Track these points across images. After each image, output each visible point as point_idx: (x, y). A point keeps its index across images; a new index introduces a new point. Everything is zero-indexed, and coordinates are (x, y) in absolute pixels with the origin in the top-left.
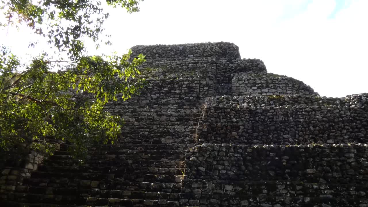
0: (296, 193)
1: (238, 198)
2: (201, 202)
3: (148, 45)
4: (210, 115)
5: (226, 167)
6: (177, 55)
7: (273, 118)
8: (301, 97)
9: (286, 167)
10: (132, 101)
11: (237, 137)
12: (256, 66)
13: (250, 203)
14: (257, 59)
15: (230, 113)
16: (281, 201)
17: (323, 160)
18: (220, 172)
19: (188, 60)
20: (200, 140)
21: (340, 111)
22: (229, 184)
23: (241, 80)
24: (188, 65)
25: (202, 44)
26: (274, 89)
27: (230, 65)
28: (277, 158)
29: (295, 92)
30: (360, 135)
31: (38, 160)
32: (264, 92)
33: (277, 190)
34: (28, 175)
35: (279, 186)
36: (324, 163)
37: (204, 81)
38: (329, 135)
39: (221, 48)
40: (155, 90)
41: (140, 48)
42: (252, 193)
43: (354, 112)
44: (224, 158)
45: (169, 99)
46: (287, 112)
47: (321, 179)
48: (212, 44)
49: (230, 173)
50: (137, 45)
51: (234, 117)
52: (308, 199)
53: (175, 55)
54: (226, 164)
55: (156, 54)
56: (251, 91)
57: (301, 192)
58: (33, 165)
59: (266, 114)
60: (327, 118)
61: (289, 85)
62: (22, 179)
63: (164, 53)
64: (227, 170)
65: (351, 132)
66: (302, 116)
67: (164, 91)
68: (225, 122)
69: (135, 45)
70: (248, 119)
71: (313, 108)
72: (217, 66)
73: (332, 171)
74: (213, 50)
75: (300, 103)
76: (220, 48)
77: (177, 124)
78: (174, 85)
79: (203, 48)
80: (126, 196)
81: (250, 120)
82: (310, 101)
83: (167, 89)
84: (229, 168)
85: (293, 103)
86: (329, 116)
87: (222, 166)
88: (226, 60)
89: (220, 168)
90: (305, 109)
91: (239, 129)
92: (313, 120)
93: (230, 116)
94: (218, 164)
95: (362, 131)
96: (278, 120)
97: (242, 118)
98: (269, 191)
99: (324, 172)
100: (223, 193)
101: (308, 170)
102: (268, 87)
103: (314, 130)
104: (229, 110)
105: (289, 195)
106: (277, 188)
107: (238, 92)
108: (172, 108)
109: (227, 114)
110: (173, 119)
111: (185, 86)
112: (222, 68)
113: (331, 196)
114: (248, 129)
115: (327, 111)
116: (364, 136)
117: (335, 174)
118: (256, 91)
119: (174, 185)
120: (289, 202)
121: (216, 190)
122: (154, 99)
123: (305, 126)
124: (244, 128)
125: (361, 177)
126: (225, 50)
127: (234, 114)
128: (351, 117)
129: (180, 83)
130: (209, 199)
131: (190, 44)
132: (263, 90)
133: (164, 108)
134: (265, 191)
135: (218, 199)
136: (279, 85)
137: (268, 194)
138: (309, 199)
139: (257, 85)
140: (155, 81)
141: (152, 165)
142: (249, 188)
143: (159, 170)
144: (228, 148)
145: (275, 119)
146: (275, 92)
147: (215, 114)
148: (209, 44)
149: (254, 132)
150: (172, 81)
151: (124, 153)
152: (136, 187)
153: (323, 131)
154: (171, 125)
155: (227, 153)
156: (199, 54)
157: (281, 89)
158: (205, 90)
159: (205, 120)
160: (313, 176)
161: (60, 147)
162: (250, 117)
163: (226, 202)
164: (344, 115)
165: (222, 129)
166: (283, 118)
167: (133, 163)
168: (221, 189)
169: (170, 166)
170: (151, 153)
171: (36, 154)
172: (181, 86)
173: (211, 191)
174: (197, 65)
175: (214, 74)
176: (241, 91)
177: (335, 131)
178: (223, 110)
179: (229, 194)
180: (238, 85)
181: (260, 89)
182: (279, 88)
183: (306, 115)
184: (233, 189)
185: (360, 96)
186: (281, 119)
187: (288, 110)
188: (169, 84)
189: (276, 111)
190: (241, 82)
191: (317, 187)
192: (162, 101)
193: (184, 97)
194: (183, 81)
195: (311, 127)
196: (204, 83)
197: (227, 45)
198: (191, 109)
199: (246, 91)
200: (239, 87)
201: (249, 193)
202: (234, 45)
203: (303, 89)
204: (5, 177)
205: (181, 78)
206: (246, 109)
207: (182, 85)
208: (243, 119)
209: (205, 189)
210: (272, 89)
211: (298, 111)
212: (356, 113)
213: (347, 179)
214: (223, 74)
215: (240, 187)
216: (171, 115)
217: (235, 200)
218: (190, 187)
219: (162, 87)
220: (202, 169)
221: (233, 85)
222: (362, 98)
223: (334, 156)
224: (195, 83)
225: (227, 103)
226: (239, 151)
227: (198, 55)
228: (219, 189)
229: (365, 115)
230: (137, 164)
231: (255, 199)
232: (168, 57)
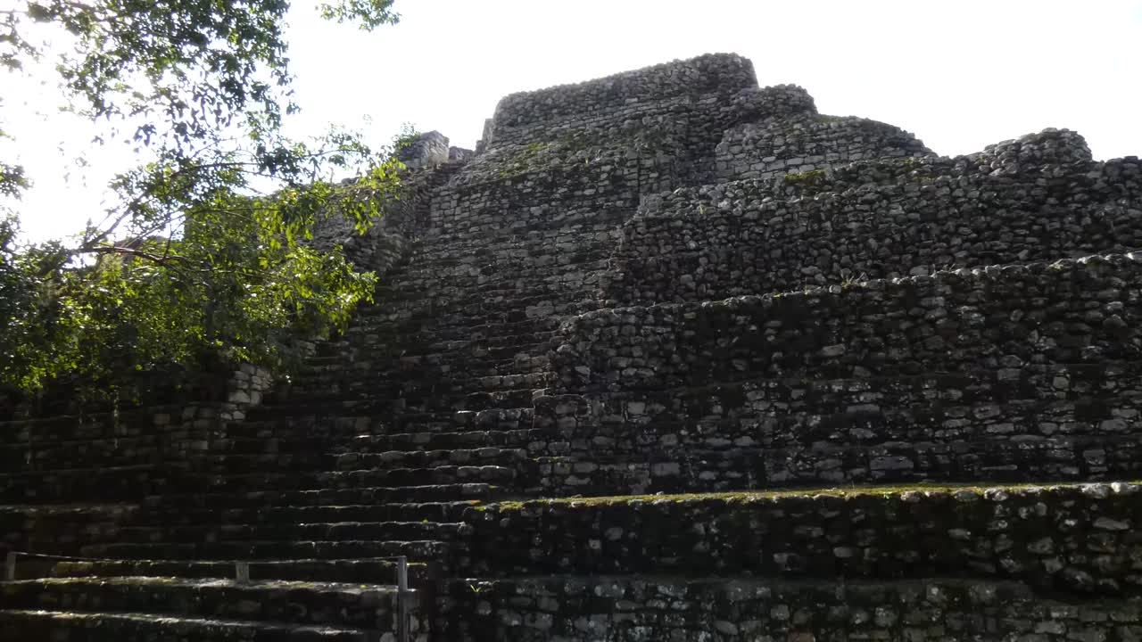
0: (790, 407)
1: (655, 430)
2: (574, 447)
3: (534, 89)
4: (635, 239)
5: (636, 359)
6: (599, 103)
7: (783, 230)
8: (866, 167)
9: (774, 348)
10: (490, 228)
11: (692, 285)
12: (785, 103)
13: (681, 438)
14: (787, 85)
15: (682, 228)
16: (751, 429)
17: (865, 321)
18: (623, 373)
19: (625, 112)
20: (607, 302)
21: (952, 190)
22: (636, 400)
23: (739, 142)
24: (620, 124)
25: (659, 68)
26: (818, 154)
27: (721, 110)
28: (753, 328)
29: (870, 155)
30: (996, 245)
31: (260, 382)
32: (793, 165)
33: (746, 404)
34: (239, 415)
35: (749, 395)
36: (868, 328)
37: (648, 159)
38: (916, 255)
39: (705, 70)
40: (539, 194)
41: (517, 100)
42: (687, 416)
43: (989, 187)
44: (632, 341)
45: (570, 213)
46: (819, 210)
47: (857, 368)
48: (683, 64)
49: (643, 372)
50: (510, 95)
51: (692, 236)
52: (816, 419)
53: (596, 104)
54: (637, 352)
55: (552, 109)
56: (760, 166)
57: (801, 403)
58: (249, 395)
59: (767, 220)
60: (918, 212)
61: (856, 140)
62: (224, 426)
63: (569, 105)
64: (638, 367)
65: (974, 241)
66: (854, 216)
67: (558, 196)
68: (670, 252)
69: (507, 95)
70: (724, 238)
71: (884, 190)
72: (690, 116)
73: (888, 345)
74: (685, 79)
75: (862, 183)
76: (703, 69)
77: (571, 271)
78: (580, 177)
79: (661, 78)
80: (420, 444)
81: (729, 241)
82: (888, 175)
83: (566, 190)
84: (643, 362)
85: (845, 184)
86: (925, 207)
87: (626, 359)
88: (715, 99)
89: (623, 363)
90: (862, 196)
91: (698, 265)
92: (882, 223)
93: (683, 235)
94: (619, 355)
95: (1003, 236)
96: (795, 232)
97: (711, 237)
98: (726, 408)
99: (866, 351)
100: (623, 421)
101: (825, 349)
102: (803, 153)
103: (880, 247)
104: (680, 223)
105: (773, 414)
106: (747, 399)
107: (730, 173)
108: (567, 234)
109: (676, 233)
110: (562, 259)
111: (604, 176)
112: (703, 119)
113: (876, 408)
114: (717, 264)
115: (919, 194)
116: (1006, 247)
117: (895, 353)
118: (774, 167)
119: (523, 412)
120: (771, 430)
121: (609, 415)
122: (537, 217)
123: (855, 239)
124: (709, 262)
125: (960, 354)
126: (715, 73)
127: (691, 230)
128: (983, 202)
129: (592, 171)
130: (590, 437)
131: (630, 72)
132: (790, 162)
133: (550, 235)
134: (718, 409)
135: (612, 436)
136: (829, 144)
137: (724, 415)
138: (819, 418)
139: (775, 151)
140: (538, 174)
141: (492, 370)
142: (682, 406)
143: (502, 381)
144: (642, 316)
145: (789, 230)
146: (819, 162)
147: (648, 235)
148: (676, 64)
149: (731, 267)
150: (576, 169)
151: (440, 350)
152: (446, 424)
153: (900, 247)
154: (559, 274)
155: (638, 327)
156: (651, 92)
157: (835, 152)
158: (650, 181)
159: (625, 254)
160: (837, 362)
161: (316, 349)
162: (730, 234)
163: (629, 442)
164: (963, 200)
165: (658, 270)
166: (807, 226)
167: (452, 371)
168: (618, 413)
169: (530, 370)
170: (497, 343)
171: (252, 370)
172: (595, 178)
173: (598, 419)
174: (641, 122)
175: (682, 138)
176: (737, 171)
177: (934, 243)
178: (665, 224)
179: (637, 422)
180: (729, 157)
181: (784, 158)
182: (829, 151)
183: (867, 211)
184: (645, 411)
185: (1018, 144)
186: (802, 230)
187: (821, 205)
188: (569, 176)
189: (790, 210)
190: (736, 149)
191: (841, 388)
192: (555, 219)
193: (603, 205)
194: (599, 165)
195: (872, 242)
196: (649, 163)
197: (719, 62)
198: (610, 229)
199: (749, 170)
200: (732, 162)
201: (680, 416)
202: (738, 57)
203: (892, 144)
204: (187, 425)
205: (598, 159)
206: (720, 215)
207: (598, 175)
208: (712, 240)
209: (585, 416)
210: (812, 155)
211: (845, 205)
212: (995, 191)
213: (924, 361)
214: (704, 133)
215: (661, 403)
216: (561, 250)
217: (649, 434)
218: (551, 413)
219: (553, 186)
220: (584, 370)
221: (718, 159)
222: (1023, 148)
223: (893, 309)
224: (628, 167)
225: (684, 206)
226: (665, 319)
227: (648, 96)
228: (615, 413)
229: (1020, 192)
230: (459, 373)
231: (692, 429)
232: (581, 112)
